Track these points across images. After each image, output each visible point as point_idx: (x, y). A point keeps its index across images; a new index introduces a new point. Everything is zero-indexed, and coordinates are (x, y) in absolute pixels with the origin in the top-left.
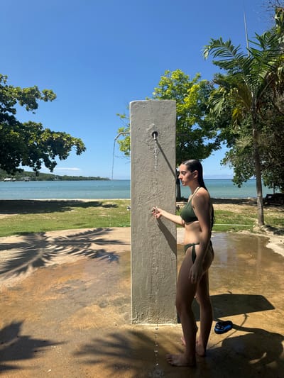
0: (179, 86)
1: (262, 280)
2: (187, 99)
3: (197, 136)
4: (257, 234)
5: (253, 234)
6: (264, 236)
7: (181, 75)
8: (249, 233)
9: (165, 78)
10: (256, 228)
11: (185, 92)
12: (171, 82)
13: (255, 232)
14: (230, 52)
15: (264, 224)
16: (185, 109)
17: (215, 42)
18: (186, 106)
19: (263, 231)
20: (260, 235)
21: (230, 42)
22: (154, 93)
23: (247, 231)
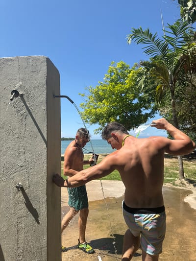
0: (123, 72)
1: (173, 246)
2: (127, 81)
3: (137, 107)
4: (178, 187)
5: (174, 187)
6: (184, 188)
7: (123, 65)
8: (171, 185)
9: (112, 67)
10: (178, 181)
11: (127, 76)
12: (116, 69)
13: (177, 185)
14: (149, 39)
15: (184, 178)
16: (126, 88)
17: (136, 31)
18: (127, 86)
19: (183, 184)
20: (181, 188)
21: (149, 31)
22: (104, 78)
23: (169, 184)
